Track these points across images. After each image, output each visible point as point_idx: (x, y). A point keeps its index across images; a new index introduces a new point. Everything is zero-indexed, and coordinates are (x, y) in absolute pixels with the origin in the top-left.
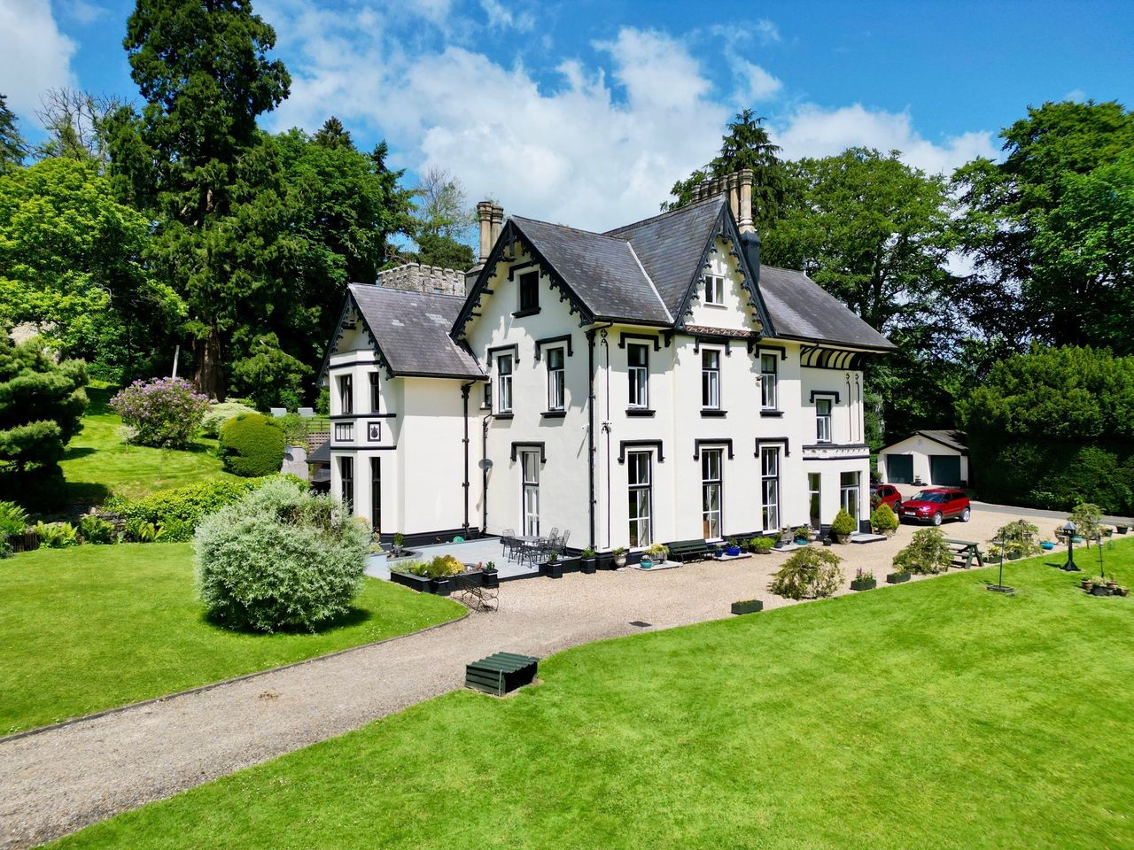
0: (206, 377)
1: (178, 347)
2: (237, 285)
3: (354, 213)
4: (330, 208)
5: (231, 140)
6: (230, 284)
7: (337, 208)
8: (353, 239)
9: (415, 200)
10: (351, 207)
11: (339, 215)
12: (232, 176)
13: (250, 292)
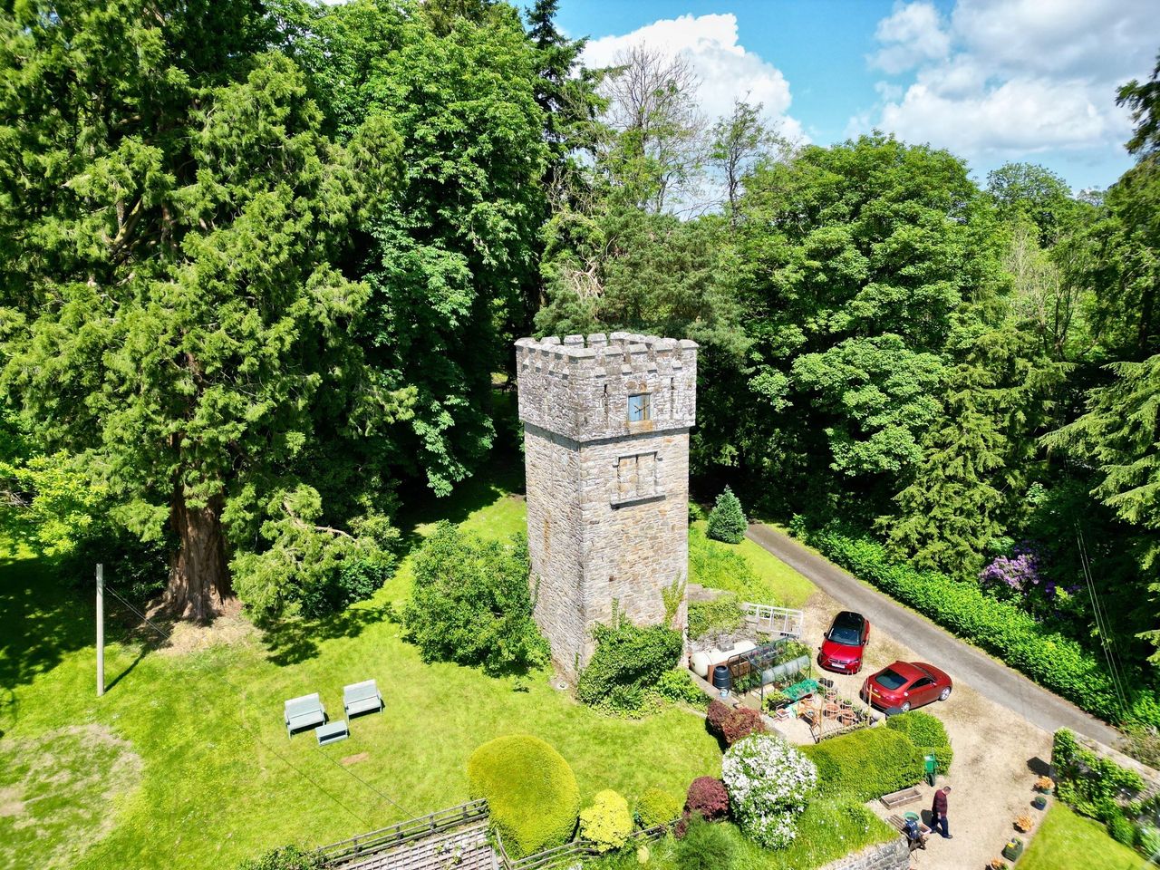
0: (197, 567)
1: (99, 567)
2: (213, 423)
3: (481, 174)
4: (436, 169)
5: (176, 76)
6: (198, 421)
7: (448, 168)
8: (479, 225)
9: (604, 89)
10: (478, 160)
11: (452, 181)
12: (184, 168)
13: (242, 427)
